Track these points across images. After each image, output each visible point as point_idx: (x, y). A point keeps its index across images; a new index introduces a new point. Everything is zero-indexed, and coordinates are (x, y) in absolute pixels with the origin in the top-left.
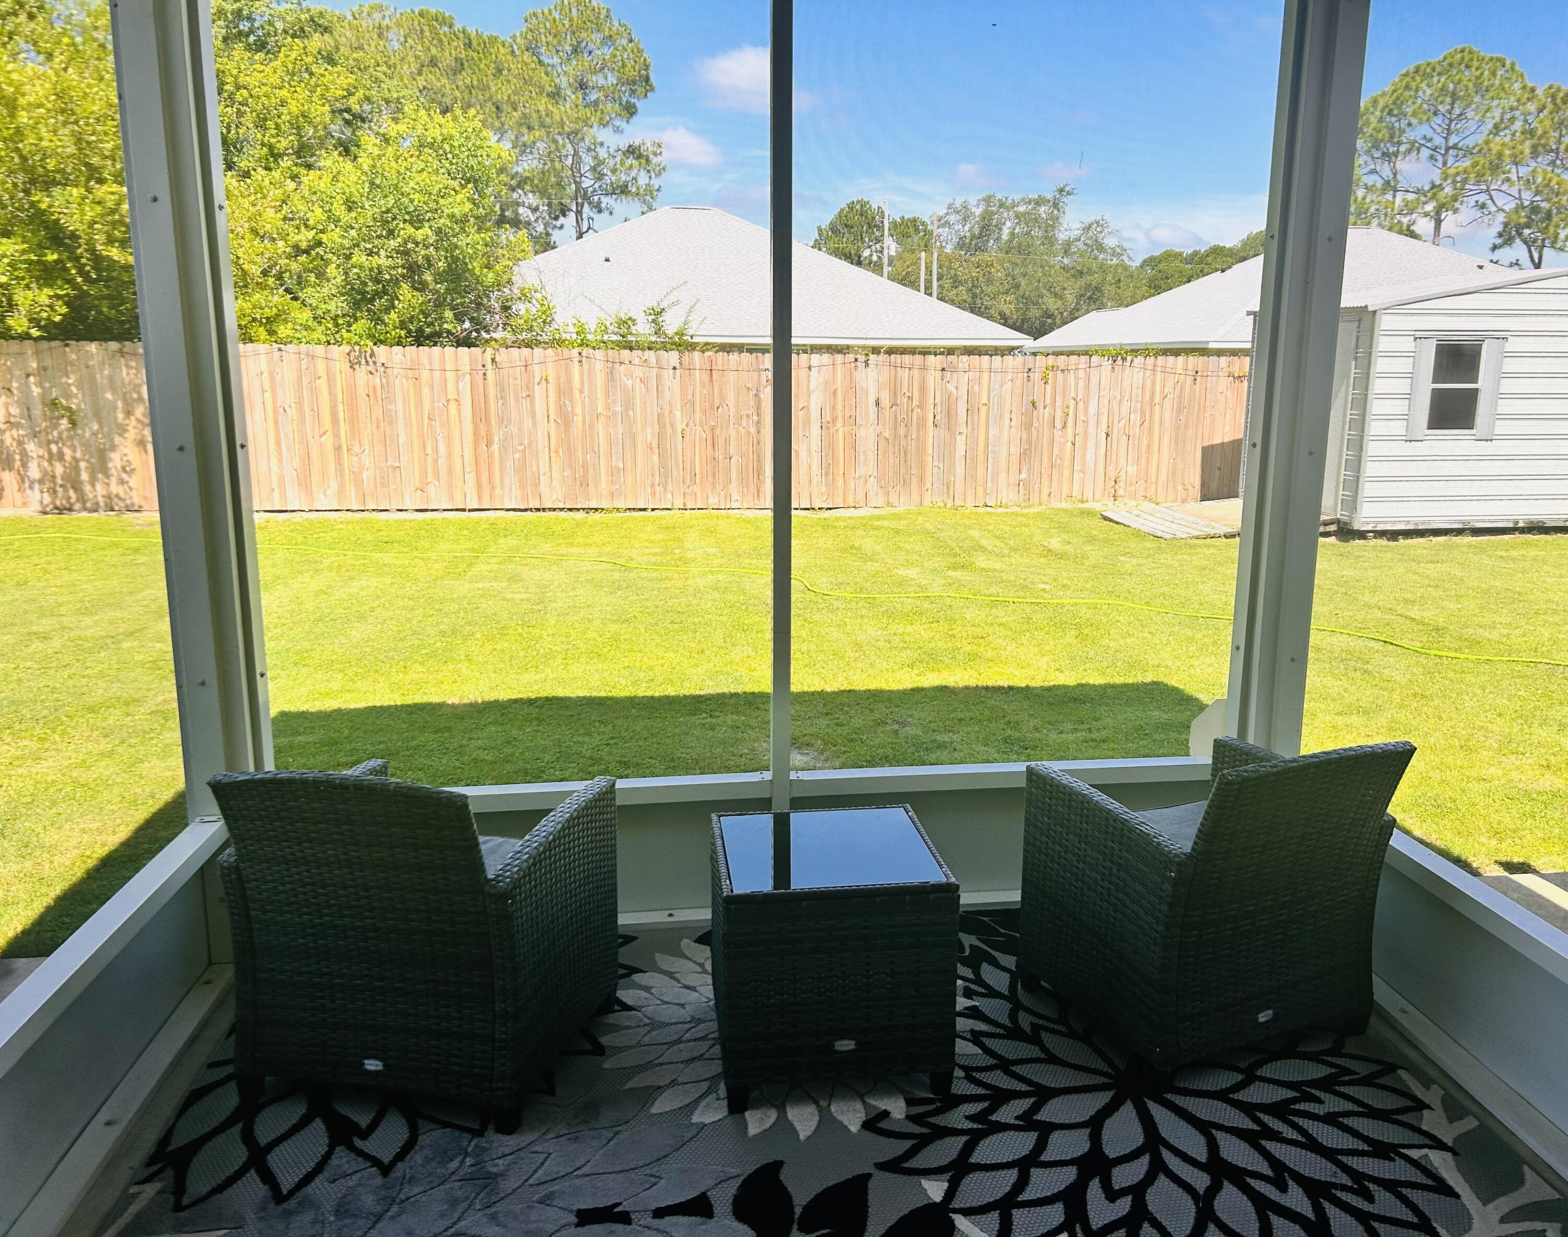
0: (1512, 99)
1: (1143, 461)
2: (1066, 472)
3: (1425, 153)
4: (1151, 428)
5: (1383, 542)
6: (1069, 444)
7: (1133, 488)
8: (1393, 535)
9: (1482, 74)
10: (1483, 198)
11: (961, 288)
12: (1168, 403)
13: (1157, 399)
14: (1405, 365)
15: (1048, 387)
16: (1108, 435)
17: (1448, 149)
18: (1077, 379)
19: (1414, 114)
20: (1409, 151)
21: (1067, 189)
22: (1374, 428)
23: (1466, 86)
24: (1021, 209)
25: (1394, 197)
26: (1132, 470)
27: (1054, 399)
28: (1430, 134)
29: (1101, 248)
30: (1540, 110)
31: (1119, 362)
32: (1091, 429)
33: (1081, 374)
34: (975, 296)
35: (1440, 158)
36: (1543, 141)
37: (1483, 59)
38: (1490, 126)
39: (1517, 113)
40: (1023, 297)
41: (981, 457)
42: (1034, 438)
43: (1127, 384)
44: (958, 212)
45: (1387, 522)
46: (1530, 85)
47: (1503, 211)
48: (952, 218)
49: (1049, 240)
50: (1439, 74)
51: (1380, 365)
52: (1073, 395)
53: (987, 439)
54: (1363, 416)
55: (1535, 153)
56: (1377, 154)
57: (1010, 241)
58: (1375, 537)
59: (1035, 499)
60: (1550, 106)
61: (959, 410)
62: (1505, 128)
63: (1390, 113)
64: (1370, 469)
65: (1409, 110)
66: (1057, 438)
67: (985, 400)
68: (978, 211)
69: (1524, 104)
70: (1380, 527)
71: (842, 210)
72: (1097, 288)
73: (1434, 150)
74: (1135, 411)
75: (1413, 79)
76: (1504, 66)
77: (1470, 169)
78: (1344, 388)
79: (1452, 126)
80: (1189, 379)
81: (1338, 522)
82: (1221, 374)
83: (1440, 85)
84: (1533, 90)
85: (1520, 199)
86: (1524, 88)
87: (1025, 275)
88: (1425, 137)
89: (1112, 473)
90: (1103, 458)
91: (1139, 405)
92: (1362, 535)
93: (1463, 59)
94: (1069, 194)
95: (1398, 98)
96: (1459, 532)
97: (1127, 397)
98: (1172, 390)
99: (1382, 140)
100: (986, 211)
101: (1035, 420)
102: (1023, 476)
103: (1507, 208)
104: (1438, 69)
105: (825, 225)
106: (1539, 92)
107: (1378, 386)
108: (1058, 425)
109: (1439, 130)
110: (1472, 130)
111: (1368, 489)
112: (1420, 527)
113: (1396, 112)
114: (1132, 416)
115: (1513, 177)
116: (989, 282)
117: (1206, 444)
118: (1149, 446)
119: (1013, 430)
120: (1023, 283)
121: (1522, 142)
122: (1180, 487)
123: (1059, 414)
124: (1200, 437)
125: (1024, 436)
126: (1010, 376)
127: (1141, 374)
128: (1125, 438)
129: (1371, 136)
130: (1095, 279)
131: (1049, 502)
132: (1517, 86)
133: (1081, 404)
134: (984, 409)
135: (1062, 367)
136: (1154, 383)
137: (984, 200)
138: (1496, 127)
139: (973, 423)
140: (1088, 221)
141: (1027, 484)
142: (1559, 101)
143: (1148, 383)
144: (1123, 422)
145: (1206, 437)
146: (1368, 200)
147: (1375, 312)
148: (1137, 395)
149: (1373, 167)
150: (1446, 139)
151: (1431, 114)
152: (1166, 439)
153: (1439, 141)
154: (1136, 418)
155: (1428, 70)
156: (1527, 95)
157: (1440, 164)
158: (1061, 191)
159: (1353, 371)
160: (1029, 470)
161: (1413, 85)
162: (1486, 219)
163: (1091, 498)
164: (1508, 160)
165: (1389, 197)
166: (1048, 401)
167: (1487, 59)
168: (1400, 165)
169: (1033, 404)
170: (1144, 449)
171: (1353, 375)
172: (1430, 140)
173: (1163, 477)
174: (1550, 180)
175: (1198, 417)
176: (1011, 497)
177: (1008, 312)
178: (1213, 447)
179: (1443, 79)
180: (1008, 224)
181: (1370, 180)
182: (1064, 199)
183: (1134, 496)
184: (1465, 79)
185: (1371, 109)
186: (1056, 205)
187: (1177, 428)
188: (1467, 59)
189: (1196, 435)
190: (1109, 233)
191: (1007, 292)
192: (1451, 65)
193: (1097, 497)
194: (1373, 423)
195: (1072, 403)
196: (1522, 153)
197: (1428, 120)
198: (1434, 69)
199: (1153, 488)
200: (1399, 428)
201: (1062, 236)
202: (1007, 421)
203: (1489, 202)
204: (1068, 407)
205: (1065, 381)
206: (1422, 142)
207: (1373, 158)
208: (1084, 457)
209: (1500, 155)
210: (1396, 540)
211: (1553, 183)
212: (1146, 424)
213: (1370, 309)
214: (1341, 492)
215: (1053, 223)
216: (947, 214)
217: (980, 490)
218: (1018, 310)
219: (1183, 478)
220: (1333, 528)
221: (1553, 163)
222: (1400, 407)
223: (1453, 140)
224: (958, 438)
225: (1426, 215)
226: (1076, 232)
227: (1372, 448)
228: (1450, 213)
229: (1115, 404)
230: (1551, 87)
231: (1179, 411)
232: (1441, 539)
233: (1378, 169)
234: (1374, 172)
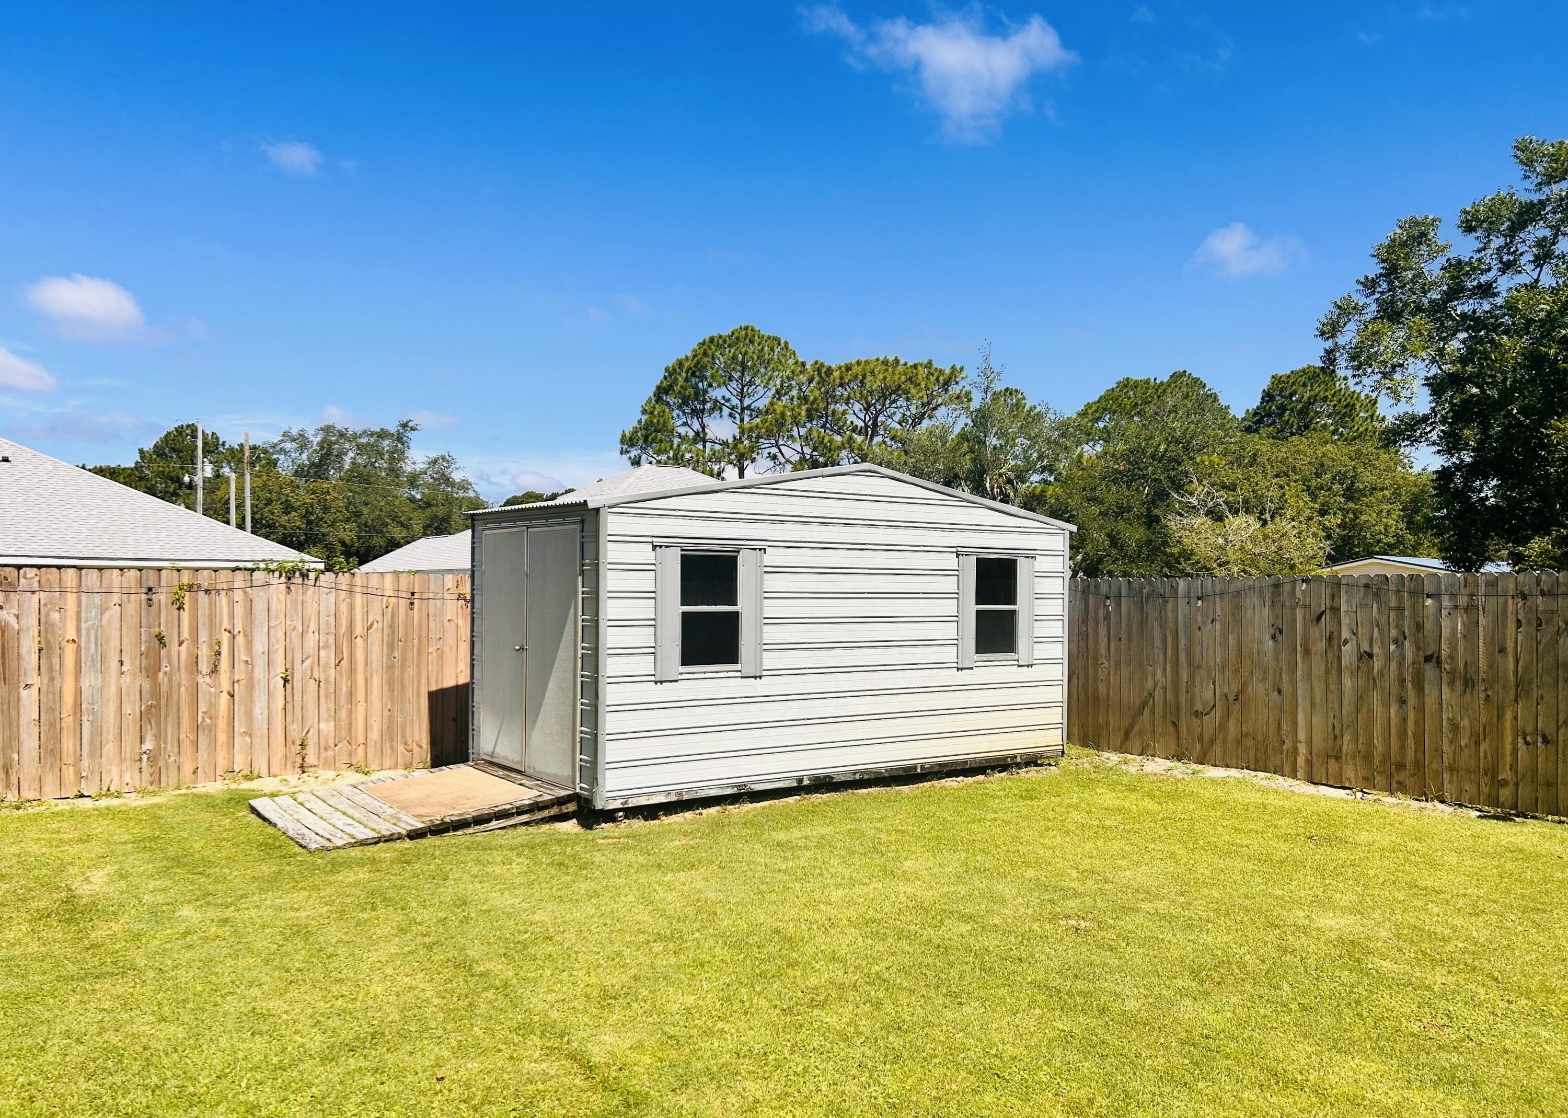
0: (788, 371)
1: (344, 714)
2: (222, 737)
3: (726, 411)
4: (352, 670)
5: (638, 824)
6: (225, 697)
7: (331, 753)
8: (651, 812)
9: (763, 348)
10: (774, 450)
11: (294, 514)
12: (375, 635)
13: (359, 629)
14: (644, 582)
15: (185, 616)
16: (286, 681)
17: (743, 409)
18: (232, 604)
19: (712, 377)
20: (713, 409)
21: (410, 424)
22: (611, 666)
23: (752, 357)
24: (364, 440)
25: (704, 446)
26: (327, 727)
27: (195, 630)
28: (728, 395)
29: (447, 481)
30: (810, 381)
31: (298, 579)
32: (260, 673)
33: (238, 595)
34: (309, 522)
35: (737, 416)
36: (815, 406)
37: (763, 337)
38: (773, 391)
39: (793, 383)
40: (366, 525)
41: (68, 721)
42: (164, 688)
43: (311, 609)
44: (294, 440)
45: (639, 795)
46: (801, 360)
47: (791, 462)
48: (288, 446)
49: (394, 472)
50: (730, 346)
51: (611, 581)
52: (226, 625)
53: (79, 692)
54: (596, 649)
55: (810, 418)
56: (688, 410)
57: (351, 470)
58: (626, 817)
59: (170, 777)
60: (817, 379)
61: (23, 650)
62: (785, 394)
63: (693, 374)
64: (610, 723)
65: (708, 374)
66: (203, 688)
67: (71, 634)
68: (316, 440)
69: (798, 375)
70: (632, 803)
71: (169, 434)
72: (443, 519)
73: (732, 409)
74: (327, 647)
75: (709, 347)
76: (779, 344)
77: (761, 425)
78: (572, 611)
79: (745, 390)
80: (403, 604)
81: (575, 797)
82: (446, 596)
83: (731, 354)
84: (803, 364)
85: (803, 453)
86: (796, 363)
87: (366, 505)
88: (724, 397)
89: (295, 732)
90: (280, 714)
91: (331, 639)
92: (609, 816)
93: (747, 334)
94: (413, 429)
95: (698, 362)
96: (733, 799)
97: (313, 627)
98: (379, 618)
99: (689, 396)
100: (323, 441)
101: (164, 663)
102: (148, 745)
103: (792, 460)
104: (728, 342)
105: (149, 446)
106: (808, 367)
107: (611, 609)
108: (204, 667)
109: (735, 393)
110: (760, 395)
111: (610, 751)
112: (685, 797)
113: (698, 374)
114: (322, 653)
115: (795, 433)
116: (326, 510)
117: (434, 688)
118: (351, 695)
119: (127, 680)
120: (365, 510)
121: (799, 406)
122: (401, 748)
123: (204, 653)
124: (424, 680)
125: (147, 686)
126: (116, 598)
127: (332, 596)
128: (313, 685)
129: (680, 392)
130: (441, 512)
131: (195, 781)
132: (791, 361)
133: (240, 639)
134: (70, 649)
135: (205, 585)
136: (352, 608)
137: (322, 429)
138: (778, 392)
139: (51, 669)
140: (433, 455)
141: (153, 757)
142: (823, 374)
143: (344, 608)
144: (308, 663)
145: (433, 680)
146: (683, 447)
147: (597, 510)
148: (328, 624)
149: (685, 420)
150: (741, 401)
151: (727, 379)
152: (376, 682)
153: (735, 401)
154: (327, 656)
155: (721, 342)
156: (799, 369)
157: (738, 421)
158: (404, 426)
159: (580, 589)
160: (158, 737)
161: (710, 353)
162: (778, 468)
163: (264, 772)
164: (790, 420)
165: (700, 446)
166: (185, 634)
167: (765, 338)
168: (706, 420)
169: (160, 639)
170: (343, 700)
171: (580, 596)
172: (729, 400)
173: (375, 735)
174: (823, 439)
175: (419, 651)
176: (127, 779)
177: (348, 540)
178: (443, 692)
179: (732, 351)
180: (351, 454)
181: (682, 430)
182: (409, 435)
183: (332, 764)
184: (750, 352)
185: (678, 370)
186: (400, 438)
187: (390, 667)
188: (750, 335)
189: (419, 676)
190: (457, 469)
191: (348, 520)
192: (738, 339)
193: (274, 770)
194: (610, 660)
195: (225, 637)
196: (799, 414)
197: (724, 382)
198: (725, 341)
199: (361, 750)
200: (645, 665)
201: (408, 468)
202: (114, 665)
203: (779, 455)
204: (219, 643)
205: (212, 605)
206: (723, 402)
207: (684, 412)
208: (249, 714)
209: (783, 414)
210: (656, 817)
211: (826, 440)
212: (344, 663)
213: (591, 505)
214: (578, 756)
215: (396, 456)
216: (282, 441)
217: (69, 772)
218: (359, 538)
219: (404, 736)
220: (572, 807)
221: (824, 426)
222: (644, 637)
223: (747, 402)
224: (24, 693)
225: (730, 462)
226: (422, 466)
227: (611, 694)
228: (748, 462)
229: (295, 637)
230: (816, 362)
231: (391, 645)
232: (713, 811)
233: (689, 422)
234: (685, 424)
